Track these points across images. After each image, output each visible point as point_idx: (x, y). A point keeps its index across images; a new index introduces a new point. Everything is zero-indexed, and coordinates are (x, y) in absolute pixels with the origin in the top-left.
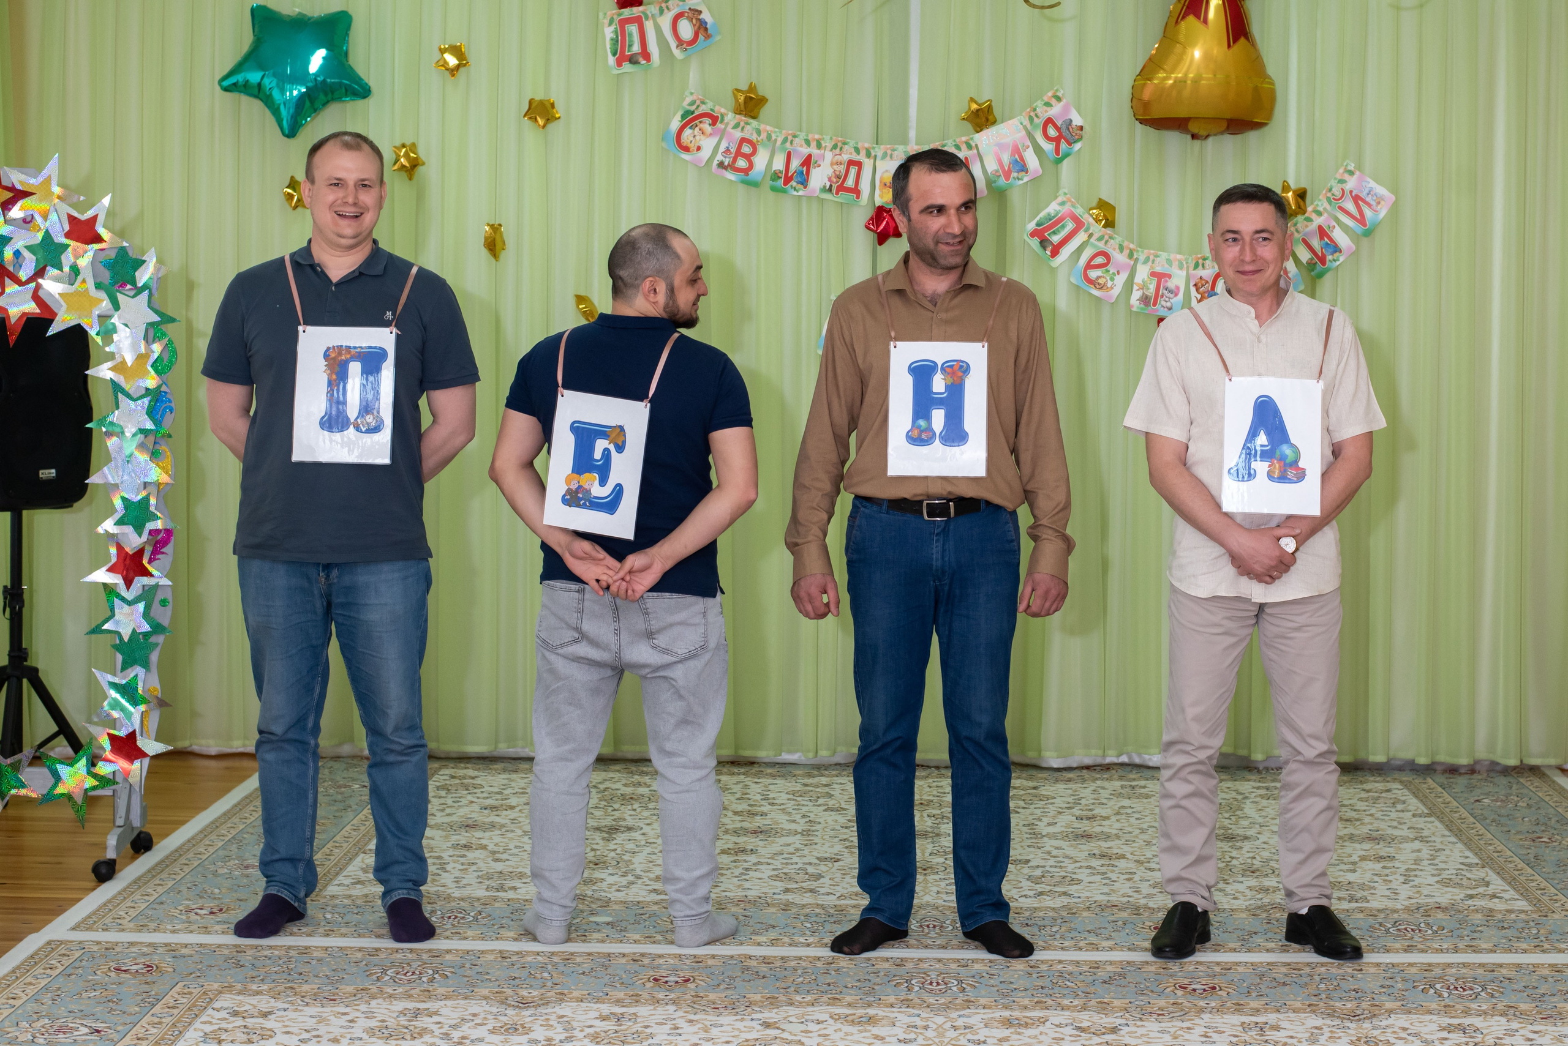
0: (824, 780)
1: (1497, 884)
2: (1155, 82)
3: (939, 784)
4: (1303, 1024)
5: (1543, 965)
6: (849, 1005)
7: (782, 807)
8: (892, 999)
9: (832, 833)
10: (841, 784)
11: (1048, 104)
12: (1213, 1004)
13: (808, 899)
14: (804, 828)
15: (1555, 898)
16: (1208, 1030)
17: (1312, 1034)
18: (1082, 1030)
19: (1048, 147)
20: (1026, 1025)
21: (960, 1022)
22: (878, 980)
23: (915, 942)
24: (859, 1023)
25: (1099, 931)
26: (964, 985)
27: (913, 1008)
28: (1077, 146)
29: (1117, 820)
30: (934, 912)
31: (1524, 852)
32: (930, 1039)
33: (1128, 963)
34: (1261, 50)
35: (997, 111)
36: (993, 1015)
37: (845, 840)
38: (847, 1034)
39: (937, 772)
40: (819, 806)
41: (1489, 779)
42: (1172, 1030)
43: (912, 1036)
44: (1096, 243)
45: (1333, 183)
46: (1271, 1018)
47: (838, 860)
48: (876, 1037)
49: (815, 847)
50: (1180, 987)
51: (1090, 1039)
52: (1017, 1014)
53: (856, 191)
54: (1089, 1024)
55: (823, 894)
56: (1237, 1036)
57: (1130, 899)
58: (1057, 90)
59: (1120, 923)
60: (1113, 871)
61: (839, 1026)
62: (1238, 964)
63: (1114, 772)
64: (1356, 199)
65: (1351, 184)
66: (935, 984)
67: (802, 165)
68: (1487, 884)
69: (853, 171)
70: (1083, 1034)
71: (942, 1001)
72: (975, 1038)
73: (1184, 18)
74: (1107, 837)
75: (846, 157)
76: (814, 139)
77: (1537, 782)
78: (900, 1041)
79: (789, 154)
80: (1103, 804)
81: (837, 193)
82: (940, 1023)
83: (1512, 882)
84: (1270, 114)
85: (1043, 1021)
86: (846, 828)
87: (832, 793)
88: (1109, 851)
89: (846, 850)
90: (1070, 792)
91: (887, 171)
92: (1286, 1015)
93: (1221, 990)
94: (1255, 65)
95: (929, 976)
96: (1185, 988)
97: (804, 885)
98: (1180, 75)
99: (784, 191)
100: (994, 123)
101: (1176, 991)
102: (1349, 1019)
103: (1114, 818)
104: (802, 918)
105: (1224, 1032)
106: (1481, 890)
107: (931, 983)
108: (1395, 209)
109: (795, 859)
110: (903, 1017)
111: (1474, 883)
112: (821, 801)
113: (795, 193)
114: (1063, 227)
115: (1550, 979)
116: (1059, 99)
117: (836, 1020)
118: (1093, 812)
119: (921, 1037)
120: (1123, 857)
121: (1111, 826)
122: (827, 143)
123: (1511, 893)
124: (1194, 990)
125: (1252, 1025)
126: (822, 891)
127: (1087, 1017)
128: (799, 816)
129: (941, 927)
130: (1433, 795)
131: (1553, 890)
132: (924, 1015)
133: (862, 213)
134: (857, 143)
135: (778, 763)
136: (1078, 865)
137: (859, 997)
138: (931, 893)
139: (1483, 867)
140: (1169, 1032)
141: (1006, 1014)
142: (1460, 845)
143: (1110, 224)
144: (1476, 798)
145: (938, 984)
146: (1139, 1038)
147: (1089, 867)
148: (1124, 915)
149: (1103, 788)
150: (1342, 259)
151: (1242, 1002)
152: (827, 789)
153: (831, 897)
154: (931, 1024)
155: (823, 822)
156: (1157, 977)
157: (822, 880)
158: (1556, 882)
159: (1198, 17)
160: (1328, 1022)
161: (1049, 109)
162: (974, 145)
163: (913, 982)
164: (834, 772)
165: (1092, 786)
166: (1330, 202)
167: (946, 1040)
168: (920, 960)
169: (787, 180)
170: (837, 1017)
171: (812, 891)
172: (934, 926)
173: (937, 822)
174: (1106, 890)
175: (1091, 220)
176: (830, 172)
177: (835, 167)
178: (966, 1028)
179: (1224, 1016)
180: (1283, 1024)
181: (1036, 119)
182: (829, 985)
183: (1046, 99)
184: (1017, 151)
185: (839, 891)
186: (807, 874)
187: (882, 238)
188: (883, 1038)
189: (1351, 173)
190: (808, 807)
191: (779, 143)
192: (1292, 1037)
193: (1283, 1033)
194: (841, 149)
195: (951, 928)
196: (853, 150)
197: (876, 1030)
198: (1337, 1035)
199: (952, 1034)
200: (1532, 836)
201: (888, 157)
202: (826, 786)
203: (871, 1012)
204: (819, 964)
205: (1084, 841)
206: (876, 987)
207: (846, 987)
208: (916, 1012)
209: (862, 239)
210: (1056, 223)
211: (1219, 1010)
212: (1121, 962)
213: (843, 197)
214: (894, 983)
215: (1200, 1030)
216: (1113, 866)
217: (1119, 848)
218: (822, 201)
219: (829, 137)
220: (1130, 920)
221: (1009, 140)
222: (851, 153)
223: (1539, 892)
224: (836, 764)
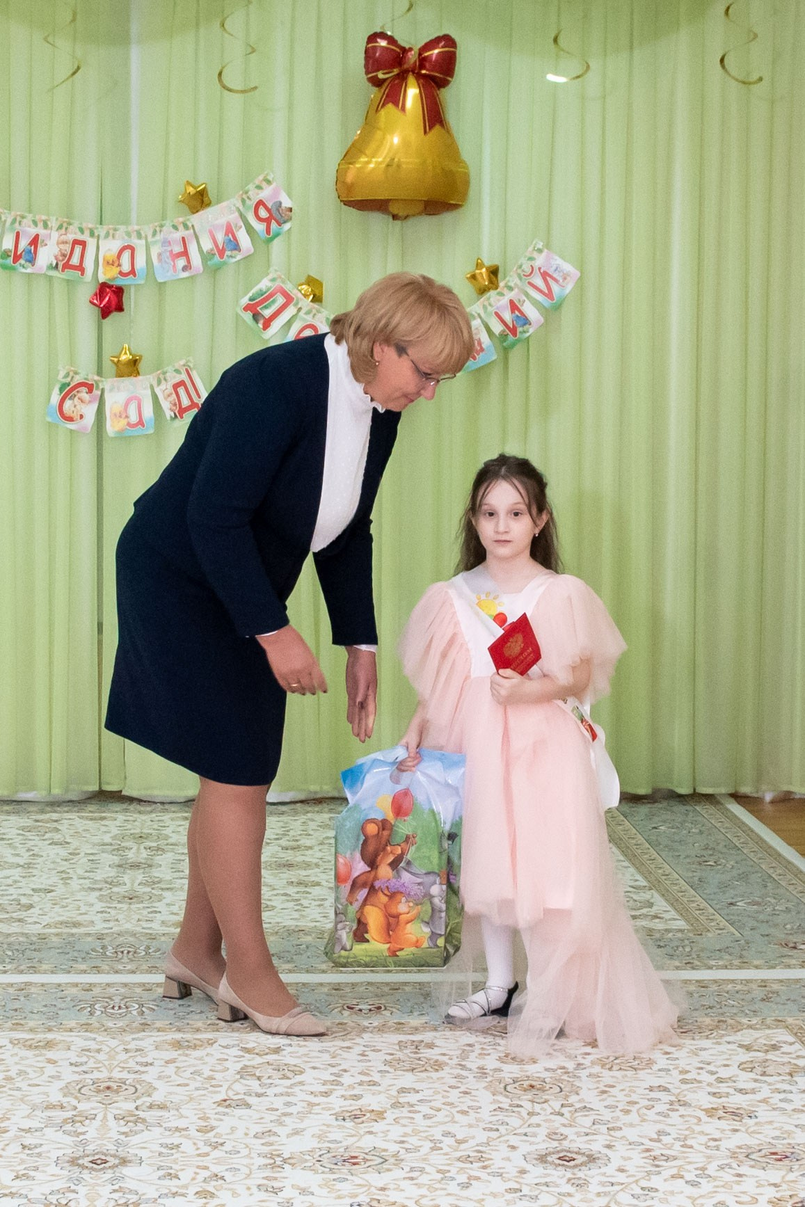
0: (55, 816)
1: (660, 904)
2: (358, 166)
3: (160, 818)
4: (457, 1041)
5: (690, 981)
6: (31, 1030)
7: (10, 841)
8: (73, 1024)
9: (52, 866)
10: (70, 819)
11: (259, 187)
12: (376, 1024)
13: (15, 928)
14: (26, 861)
15: (711, 918)
16: (366, 1049)
17: (464, 1051)
18: (248, 1051)
19: (260, 227)
20: (195, 1047)
21: (132, 1046)
22: (63, 1005)
23: (107, 967)
24: (36, 1047)
25: (282, 955)
26: (143, 1009)
27: (91, 1032)
28: (287, 226)
29: (320, 850)
30: (131, 939)
31: (690, 874)
32: (100, 1062)
33: (304, 984)
34: (455, 135)
35: (212, 194)
36: (165, 1038)
37: (62, 872)
38: (22, 1059)
39: (162, 807)
40: (44, 840)
41: (668, 808)
42: (332, 1050)
43: (84, 1059)
44: (305, 317)
45: (523, 260)
46: (428, 1036)
47: (52, 891)
48: (50, 1061)
49: (33, 879)
50: (348, 1007)
51: (253, 1059)
52: (188, 1036)
53: (81, 268)
54: (256, 1045)
55: (30, 924)
56: (392, 1054)
57: (317, 924)
58: (267, 174)
59: (304, 946)
60: (305, 898)
61: (16, 1050)
62: (406, 984)
63: (325, 805)
64: (545, 275)
65: (540, 261)
66: (116, 1008)
67: (31, 244)
68: (651, 905)
69: (78, 249)
70: (247, 1055)
71: (120, 1024)
72: (144, 1060)
73: (384, 105)
74: (307, 865)
75: (71, 237)
76: (41, 220)
77: (712, 809)
78: (71, 1064)
79: (18, 235)
80: (309, 835)
81: (63, 271)
82: (113, 1047)
83: (674, 902)
84: (464, 195)
85: (211, 1043)
86: (66, 860)
87: (60, 828)
88: (306, 879)
89: (62, 882)
90: (281, 824)
91: (109, 250)
92: (443, 1033)
93: (386, 1009)
94: (451, 150)
95: (112, 1000)
96: (352, 1008)
97: (14, 915)
98: (380, 160)
99: (14, 269)
100: (209, 205)
101: (344, 1012)
102: (501, 1036)
103: (316, 848)
104: (5, 946)
105: (380, 1051)
106: (644, 911)
107: (113, 1008)
108: (581, 284)
109: (12, 890)
110: (79, 1041)
111: (639, 904)
112: (47, 836)
113: (24, 270)
114: (274, 302)
115: (696, 995)
116: (269, 182)
117: (15, 1044)
118: (298, 843)
119: (92, 1060)
120: (318, 884)
121: (313, 855)
122: (53, 223)
123: (673, 914)
124: (360, 1010)
125: (409, 1044)
126: (30, 920)
127: (253, 1039)
128: (24, 850)
129: (135, 953)
130: (615, 822)
131: (711, 911)
132: (99, 1038)
133: (86, 291)
134: (81, 224)
135: (15, 801)
136: (275, 892)
137: (41, 1022)
138: (132, 921)
139: (650, 889)
140: (329, 1051)
141: (178, 1036)
142: (632, 870)
143: (317, 299)
144: (653, 826)
145: (120, 1008)
146: (299, 1057)
147: (286, 895)
148: (309, 939)
149: (313, 820)
150: (531, 331)
151: (403, 1021)
152: (55, 825)
153: (38, 926)
154: (104, 1047)
155: (44, 854)
156: (326, 998)
157: (32, 910)
158: (715, 902)
159: (396, 103)
160: (481, 1039)
161: (260, 191)
162: (190, 225)
163: (96, 1007)
164: (66, 809)
165: (303, 818)
166: (520, 279)
167: (116, 1063)
168: (108, 985)
169: (17, 258)
170: (16, 1042)
171: (19, 920)
172: (129, 952)
173: (152, 853)
174: (296, 915)
175: (300, 295)
176: (56, 251)
177: (62, 246)
178: (137, 1050)
179: (385, 1035)
180: (437, 1042)
181: (247, 201)
182: (16, 1010)
183: (257, 182)
184: (229, 230)
185: (46, 920)
186: (19, 904)
187: (105, 313)
188: (55, 1062)
189: (540, 251)
190: (35, 841)
191: (8, 223)
192: (444, 1055)
193: (437, 1051)
194: (66, 229)
195: (144, 953)
196: (78, 230)
197: (50, 1054)
198: (485, 1052)
199: (123, 1056)
200: (698, 859)
201: (111, 237)
202: (56, 821)
203: (50, 1036)
204: (11, 990)
205: (285, 870)
206: (60, 1012)
207: (33, 1013)
208: (93, 1035)
209: (86, 314)
210: (267, 298)
211: (381, 1029)
212: (297, 984)
213: (70, 274)
214: (78, 1008)
215: (358, 1049)
216: (308, 893)
217: (317, 876)
218: (50, 278)
219: (54, 218)
220: (313, 944)
221: (223, 221)
222: (75, 234)
223: (698, 912)
224: (69, 802)
